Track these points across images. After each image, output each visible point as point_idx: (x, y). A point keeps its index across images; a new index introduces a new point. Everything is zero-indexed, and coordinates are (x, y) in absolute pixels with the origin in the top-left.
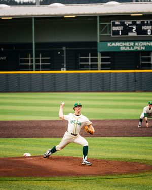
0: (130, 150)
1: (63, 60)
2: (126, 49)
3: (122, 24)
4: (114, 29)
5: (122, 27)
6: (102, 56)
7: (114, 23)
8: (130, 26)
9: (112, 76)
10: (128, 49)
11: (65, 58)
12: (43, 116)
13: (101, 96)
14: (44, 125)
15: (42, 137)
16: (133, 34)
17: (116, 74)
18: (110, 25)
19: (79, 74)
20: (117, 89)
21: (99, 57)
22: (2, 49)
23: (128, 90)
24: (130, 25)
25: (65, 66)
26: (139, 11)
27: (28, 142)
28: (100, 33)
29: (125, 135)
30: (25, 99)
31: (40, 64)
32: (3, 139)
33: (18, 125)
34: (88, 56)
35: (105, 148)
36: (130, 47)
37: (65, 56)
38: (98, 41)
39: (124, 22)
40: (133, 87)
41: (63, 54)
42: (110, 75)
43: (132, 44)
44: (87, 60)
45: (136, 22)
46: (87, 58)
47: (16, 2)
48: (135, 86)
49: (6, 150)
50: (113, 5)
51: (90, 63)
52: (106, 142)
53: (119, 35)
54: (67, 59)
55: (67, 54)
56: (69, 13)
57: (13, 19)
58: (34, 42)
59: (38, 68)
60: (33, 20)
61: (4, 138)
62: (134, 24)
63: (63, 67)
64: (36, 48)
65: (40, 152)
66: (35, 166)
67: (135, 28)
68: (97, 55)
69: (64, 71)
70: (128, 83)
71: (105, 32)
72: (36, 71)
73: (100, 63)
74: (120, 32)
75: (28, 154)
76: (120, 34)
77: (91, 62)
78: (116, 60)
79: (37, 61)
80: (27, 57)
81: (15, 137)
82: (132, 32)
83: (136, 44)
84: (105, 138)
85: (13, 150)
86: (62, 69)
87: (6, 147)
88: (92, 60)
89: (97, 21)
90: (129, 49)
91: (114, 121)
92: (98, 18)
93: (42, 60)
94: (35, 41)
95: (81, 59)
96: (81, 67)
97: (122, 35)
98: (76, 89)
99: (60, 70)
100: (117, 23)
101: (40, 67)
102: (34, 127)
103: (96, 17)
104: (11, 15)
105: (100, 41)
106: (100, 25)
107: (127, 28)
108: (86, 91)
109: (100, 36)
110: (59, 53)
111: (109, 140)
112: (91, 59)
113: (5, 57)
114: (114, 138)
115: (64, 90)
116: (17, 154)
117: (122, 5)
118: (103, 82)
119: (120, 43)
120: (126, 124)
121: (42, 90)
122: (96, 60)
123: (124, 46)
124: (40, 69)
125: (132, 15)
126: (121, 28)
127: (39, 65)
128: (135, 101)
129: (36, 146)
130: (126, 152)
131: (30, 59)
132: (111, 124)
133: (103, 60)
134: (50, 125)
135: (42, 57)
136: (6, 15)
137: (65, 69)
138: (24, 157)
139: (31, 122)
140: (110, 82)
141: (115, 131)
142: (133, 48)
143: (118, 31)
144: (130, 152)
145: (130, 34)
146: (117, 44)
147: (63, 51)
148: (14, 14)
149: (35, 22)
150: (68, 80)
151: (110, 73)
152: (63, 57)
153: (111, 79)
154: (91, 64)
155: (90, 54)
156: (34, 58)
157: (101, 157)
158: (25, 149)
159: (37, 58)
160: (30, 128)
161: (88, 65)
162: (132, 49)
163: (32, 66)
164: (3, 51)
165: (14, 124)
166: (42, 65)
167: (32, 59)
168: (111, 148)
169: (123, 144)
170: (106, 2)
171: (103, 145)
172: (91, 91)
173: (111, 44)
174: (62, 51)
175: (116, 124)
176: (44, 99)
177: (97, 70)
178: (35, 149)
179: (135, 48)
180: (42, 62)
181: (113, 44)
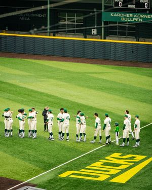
2: (126, 20)
28: (104, 3)
38: (103, 11)
42: (111, 45)
43: (131, 15)
83: (135, 16)
90: (129, 20)
119: (121, 14)
145: (130, 6)
146: (119, 15)
153: (112, 48)
179: (134, 19)
181: (115, 15)
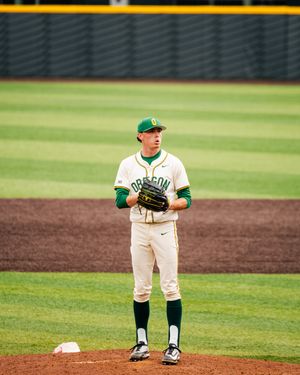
9: (291, 27)
12: (73, 180)
13: (256, 99)
14: (83, 217)
15: (92, 269)
27: (49, 290)
69: (119, 5)
72: (24, 2)
98: (165, 71)
115: (123, 73)
121: (44, 72)
129: (81, 305)
134: (108, 219)
139: (38, 204)
140: (286, 48)
150: (139, 39)
151: (286, 16)
160: (43, 230)
176: (58, 109)
177: (240, 4)
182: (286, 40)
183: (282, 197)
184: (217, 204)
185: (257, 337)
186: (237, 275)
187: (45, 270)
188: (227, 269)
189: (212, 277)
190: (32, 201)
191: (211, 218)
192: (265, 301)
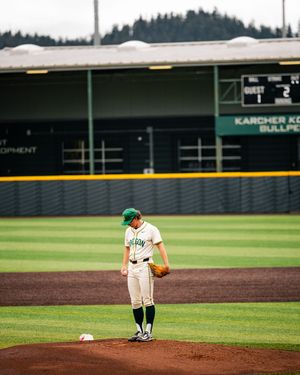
0: (286, 327)
1: (148, 152)
2: (272, 130)
3: (262, 82)
4: (248, 91)
5: (263, 88)
6: (223, 144)
7: (246, 79)
8: (278, 86)
9: (243, 184)
10: (274, 129)
11: (151, 149)
14: (114, 279)
15: (113, 303)
16: (284, 101)
17: (251, 179)
18: (239, 84)
19: (179, 179)
20: (254, 209)
21: (219, 147)
22: (29, 133)
23: (275, 211)
24: (279, 83)
25: (152, 164)
26: (295, 56)
27: (86, 313)
28: (219, 100)
29: (275, 298)
30: (75, 229)
31: (103, 161)
32: (37, 307)
33: (65, 280)
34: (197, 144)
35: (237, 323)
36: (278, 126)
37: (151, 144)
38: (217, 115)
39: (266, 78)
40: (285, 205)
41: (148, 141)
42: (240, 182)
43: (282, 119)
44: (195, 153)
45: (289, 77)
46: (195, 147)
47: (53, 41)
48: (289, 202)
49: (43, 329)
50: (244, 45)
51: (200, 158)
52: (239, 313)
53: (257, 102)
54: (155, 152)
55: (154, 140)
56: (158, 60)
57: (49, 73)
58: (90, 119)
59: (98, 169)
60: (89, 76)
61: (38, 305)
62: (286, 80)
63: (148, 167)
64: (94, 129)
65: (110, 333)
66: (103, 359)
67: (287, 88)
68: (214, 143)
69: (149, 174)
70: (275, 196)
71: (230, 97)
72: (96, 174)
73: (219, 158)
74: (259, 97)
75: (89, 337)
76: (259, 101)
77: (203, 155)
78: (252, 151)
79: (98, 155)
80: (77, 147)
81: (60, 304)
82: (282, 97)
83: (291, 120)
84: (235, 304)
85: (57, 329)
86: (146, 171)
87: (45, 322)
88: (205, 153)
89: (212, 75)
90: (277, 130)
91: (251, 270)
92: (216, 71)
93: (106, 152)
94: (93, 116)
95: (182, 150)
96: (182, 167)
97: (262, 102)
98: (174, 210)
99: (142, 172)
100: (252, 79)
101: (104, 167)
102: (97, 285)
103: (211, 68)
104: (46, 64)
105: (221, 115)
106: (220, 83)
107: (273, 90)
108: (194, 213)
109: (220, 105)
110: (140, 139)
111: (244, 309)
112: (203, 150)
113: (34, 149)
114: (254, 305)
115: (151, 212)
116: (66, 337)
117: (262, 44)
118: (227, 194)
119: (260, 118)
120: (275, 276)
121: (107, 212)
122: (213, 153)
123: (266, 125)
124: (104, 171)
125: (282, 63)
126: (260, 90)
127: (101, 164)
128: (290, 232)
129: (102, 321)
130: (278, 331)
131: (83, 150)
132: (246, 277)
133: (225, 152)
135: (106, 147)
136: (36, 65)
137: (152, 170)
138: (81, 342)
139: (90, 273)
140: (240, 196)
141: (253, 291)
142: (285, 127)
143: (255, 96)
144: (287, 331)
145: (279, 101)
146: (254, 120)
147: (148, 135)
148: (52, 64)
149: (93, 79)
150: (159, 193)
151: (240, 178)
152: (148, 147)
153: (243, 188)
154: (203, 161)
155: (200, 141)
156: (91, 150)
157: (230, 341)
158: (80, 327)
159: (97, 150)
160: (88, 285)
161: (197, 161)
162: (282, 130)
163: (87, 166)
164: (31, 136)
165: (56, 279)
166: (106, 163)
167: (88, 150)
168: (248, 324)
169: (272, 315)
170: (229, 39)
171: (233, 318)
172: (203, 212)
173: (242, 121)
174: (146, 136)
175: (254, 276)
177: (215, 171)
178: (100, 326)
179: (288, 128)
180: (106, 158)
181: (246, 121)
182: (240, 191)
183: (228, 267)
184: (190, 271)
185: (200, 333)
186: (194, 304)
187: (86, 304)
188: (189, 302)
189: (180, 305)
190: (87, 272)
191: (185, 278)
192: (208, 317)
